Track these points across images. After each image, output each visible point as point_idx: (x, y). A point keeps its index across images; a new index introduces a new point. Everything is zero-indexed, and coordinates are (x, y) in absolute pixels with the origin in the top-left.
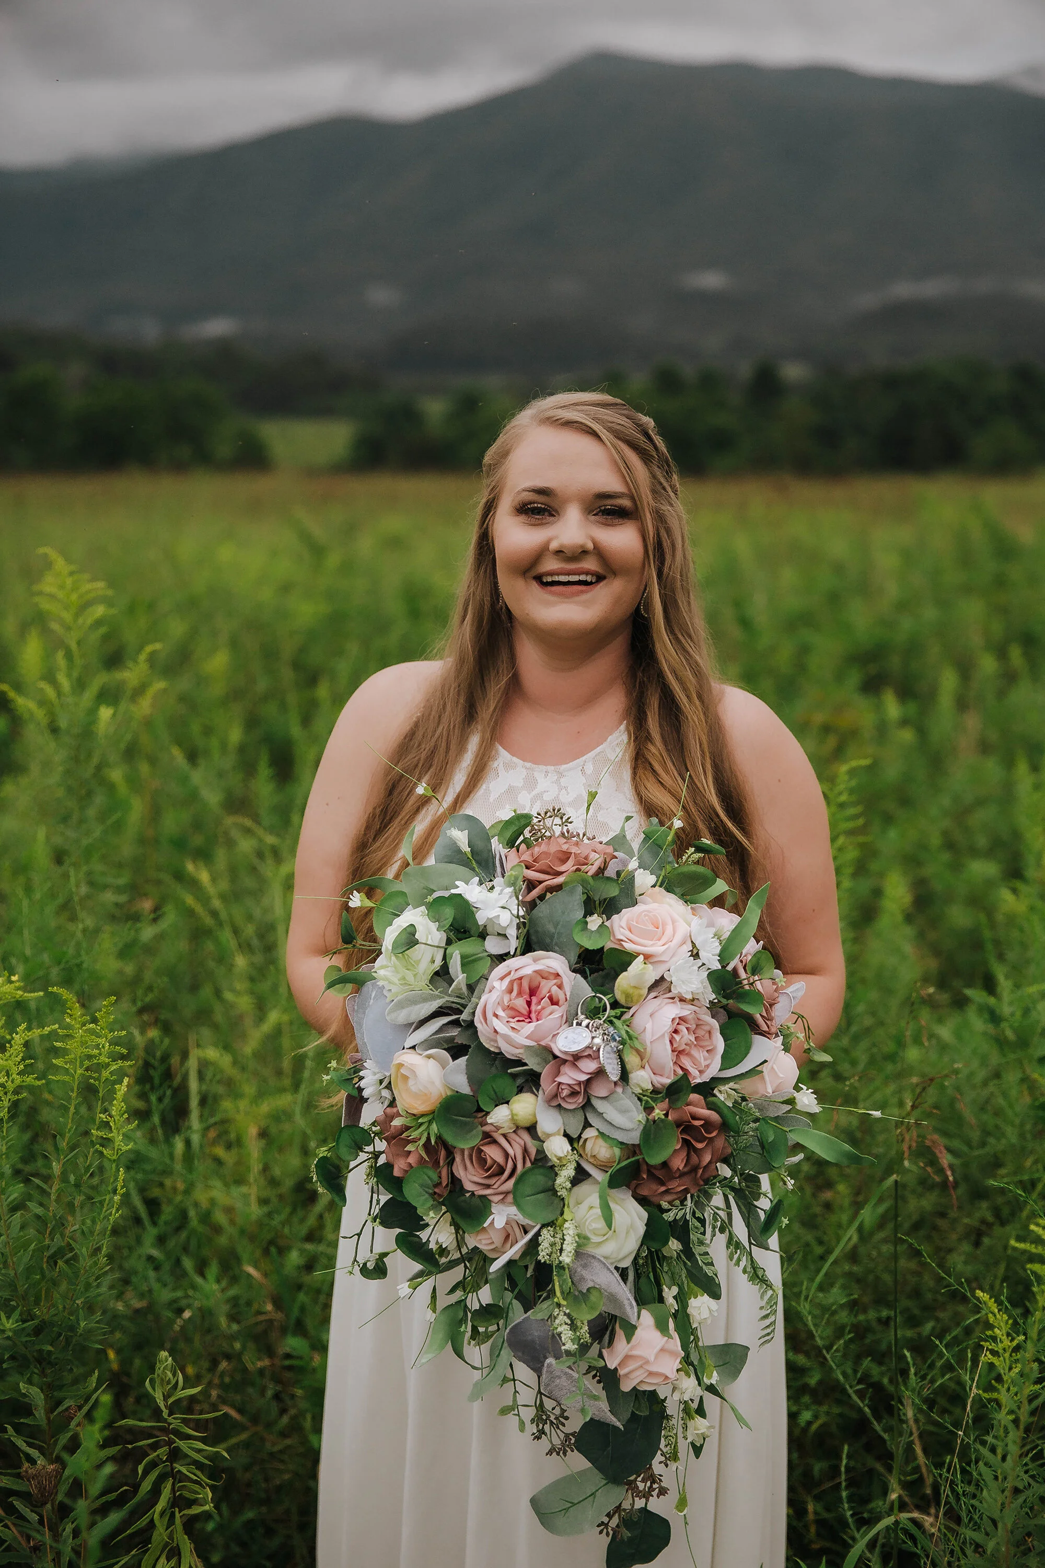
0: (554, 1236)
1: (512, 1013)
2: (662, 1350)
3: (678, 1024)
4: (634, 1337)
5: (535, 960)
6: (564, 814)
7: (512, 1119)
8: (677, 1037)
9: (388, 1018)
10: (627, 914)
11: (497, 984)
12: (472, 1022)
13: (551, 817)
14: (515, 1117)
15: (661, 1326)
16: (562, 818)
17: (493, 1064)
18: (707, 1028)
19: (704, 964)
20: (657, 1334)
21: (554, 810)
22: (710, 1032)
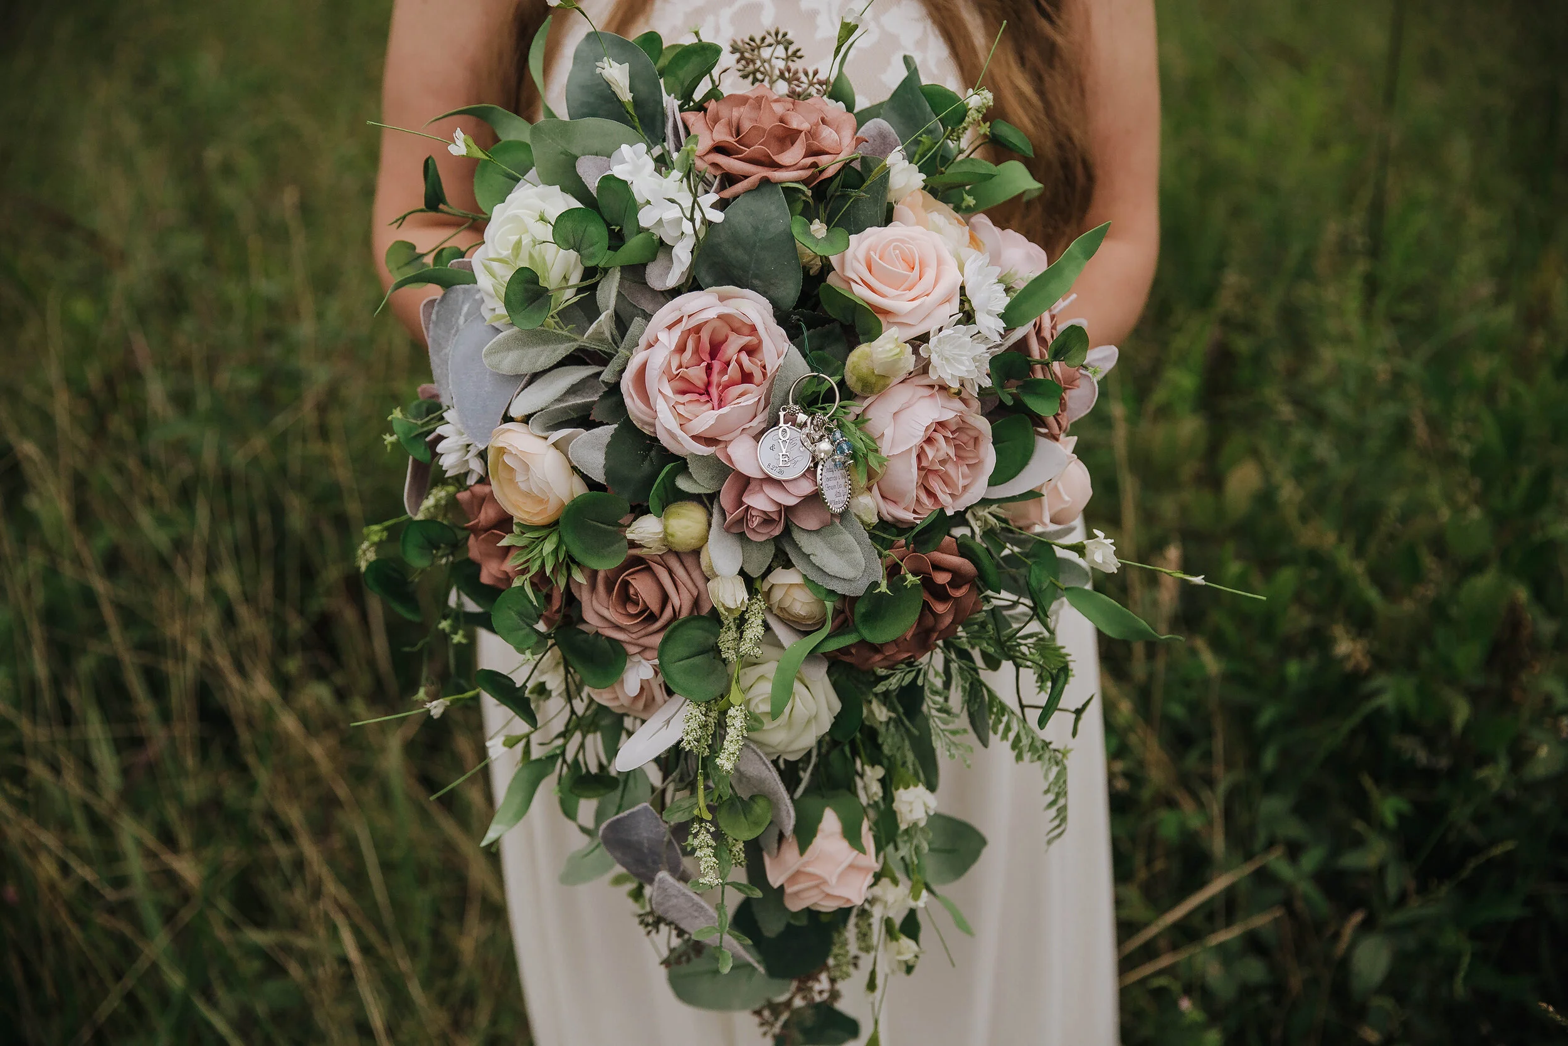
0: (705, 715)
1: (680, 385)
2: (851, 867)
3: (935, 430)
4: (811, 848)
5: (722, 299)
6: (791, 43)
7: (665, 539)
8: (930, 452)
9: (486, 361)
10: (873, 235)
11: (663, 336)
12: (617, 385)
13: (770, 45)
14: (670, 538)
15: (852, 835)
16: (786, 49)
17: (647, 455)
18: (973, 433)
19: (979, 332)
20: (844, 844)
21: (777, 34)
22: (976, 439)
